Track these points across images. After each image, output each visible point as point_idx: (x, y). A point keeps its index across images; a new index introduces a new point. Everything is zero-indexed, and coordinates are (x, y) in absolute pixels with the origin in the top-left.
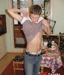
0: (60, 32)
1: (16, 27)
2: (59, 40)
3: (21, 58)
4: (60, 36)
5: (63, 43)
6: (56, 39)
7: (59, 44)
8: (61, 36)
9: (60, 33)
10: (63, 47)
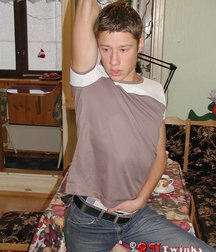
0: (192, 112)
1: (8, 83)
2: (187, 144)
3: (26, 223)
4: (192, 127)
5: (201, 155)
6: (176, 139)
7: (186, 158)
8: (197, 127)
9: (192, 115)
10: (202, 175)
